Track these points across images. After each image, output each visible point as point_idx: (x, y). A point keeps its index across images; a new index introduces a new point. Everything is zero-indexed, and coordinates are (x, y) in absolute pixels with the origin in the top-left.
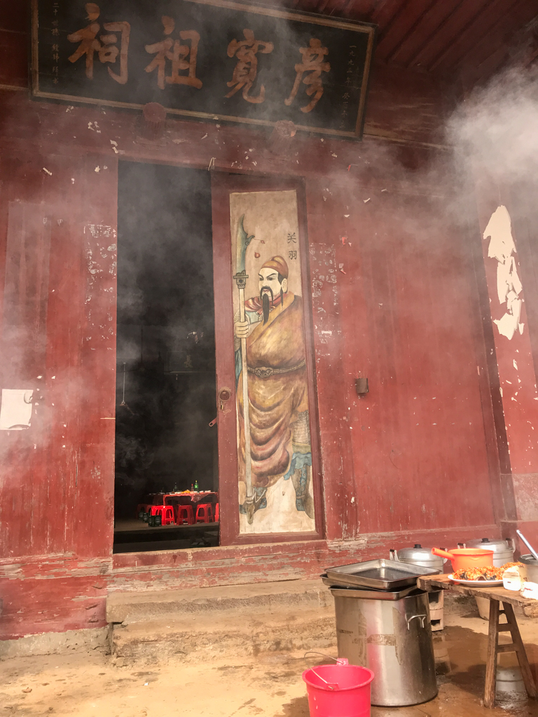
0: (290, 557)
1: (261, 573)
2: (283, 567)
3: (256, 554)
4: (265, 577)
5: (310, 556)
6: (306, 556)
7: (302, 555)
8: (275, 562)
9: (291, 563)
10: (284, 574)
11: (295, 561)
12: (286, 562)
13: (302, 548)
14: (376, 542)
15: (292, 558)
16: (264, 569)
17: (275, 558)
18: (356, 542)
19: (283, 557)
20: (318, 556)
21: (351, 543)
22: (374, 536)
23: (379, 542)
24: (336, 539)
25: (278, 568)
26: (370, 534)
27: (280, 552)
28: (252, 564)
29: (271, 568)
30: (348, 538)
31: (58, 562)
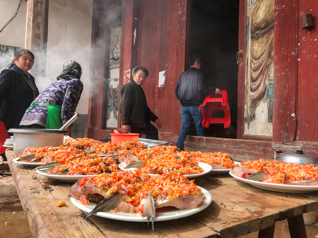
0: (248, 149)
1: (233, 155)
2: (244, 154)
4: (234, 158)
5: (259, 151)
6: (257, 150)
7: (255, 149)
8: (240, 150)
9: (248, 152)
11: (250, 151)
12: (246, 151)
13: (256, 145)
16: (234, 153)
17: (240, 148)
18: (293, 147)
19: (244, 147)
20: (264, 151)
21: (290, 146)
24: (278, 142)
25: (242, 154)
26: (305, 142)
27: (243, 145)
28: (229, 149)
29: (238, 153)
30: (287, 142)
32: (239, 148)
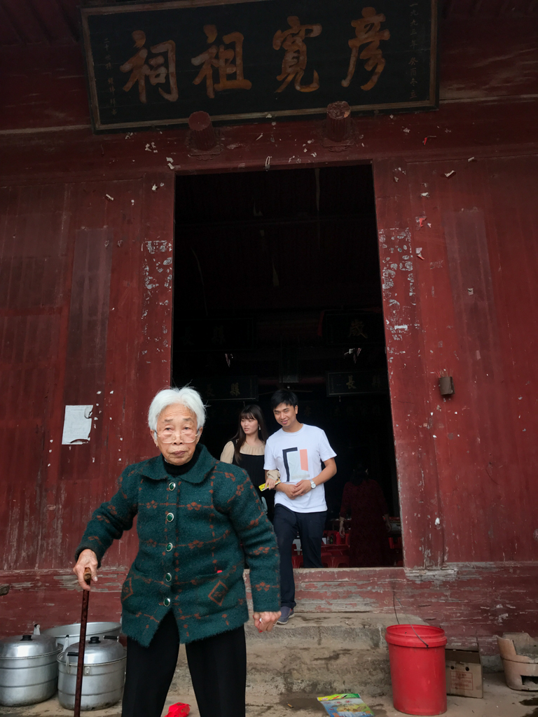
0: (358, 586)
1: (323, 602)
2: (351, 596)
3: (318, 580)
4: (329, 607)
5: (383, 586)
6: (378, 585)
7: (374, 584)
8: (340, 590)
9: (360, 592)
10: (351, 604)
11: (364, 590)
12: (353, 590)
13: (374, 576)
14: (470, 573)
15: (360, 587)
16: (328, 597)
18: (443, 573)
19: (350, 584)
20: (393, 585)
21: (436, 573)
22: (467, 566)
23: (473, 574)
24: (416, 567)
25: (344, 598)
26: (461, 564)
27: (347, 579)
28: (313, 590)
29: (336, 596)
30: (431, 566)
31: (111, 576)
32: (339, 585)
